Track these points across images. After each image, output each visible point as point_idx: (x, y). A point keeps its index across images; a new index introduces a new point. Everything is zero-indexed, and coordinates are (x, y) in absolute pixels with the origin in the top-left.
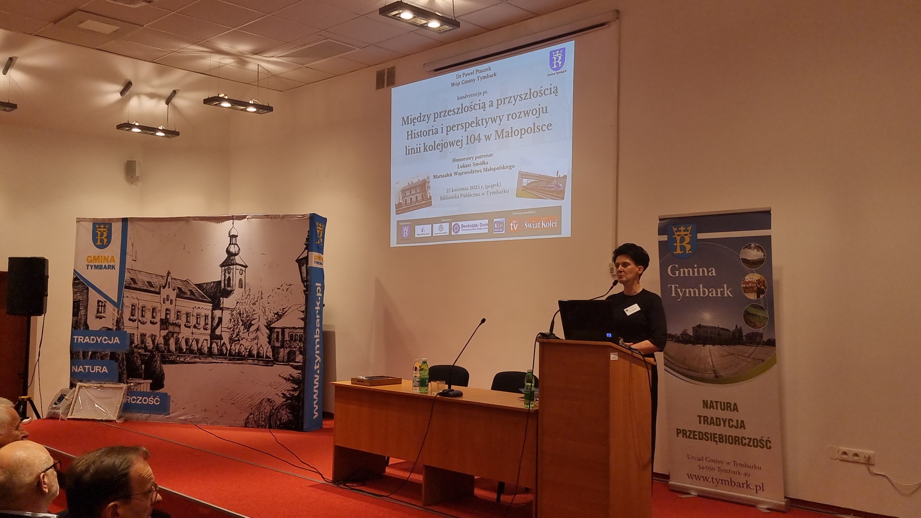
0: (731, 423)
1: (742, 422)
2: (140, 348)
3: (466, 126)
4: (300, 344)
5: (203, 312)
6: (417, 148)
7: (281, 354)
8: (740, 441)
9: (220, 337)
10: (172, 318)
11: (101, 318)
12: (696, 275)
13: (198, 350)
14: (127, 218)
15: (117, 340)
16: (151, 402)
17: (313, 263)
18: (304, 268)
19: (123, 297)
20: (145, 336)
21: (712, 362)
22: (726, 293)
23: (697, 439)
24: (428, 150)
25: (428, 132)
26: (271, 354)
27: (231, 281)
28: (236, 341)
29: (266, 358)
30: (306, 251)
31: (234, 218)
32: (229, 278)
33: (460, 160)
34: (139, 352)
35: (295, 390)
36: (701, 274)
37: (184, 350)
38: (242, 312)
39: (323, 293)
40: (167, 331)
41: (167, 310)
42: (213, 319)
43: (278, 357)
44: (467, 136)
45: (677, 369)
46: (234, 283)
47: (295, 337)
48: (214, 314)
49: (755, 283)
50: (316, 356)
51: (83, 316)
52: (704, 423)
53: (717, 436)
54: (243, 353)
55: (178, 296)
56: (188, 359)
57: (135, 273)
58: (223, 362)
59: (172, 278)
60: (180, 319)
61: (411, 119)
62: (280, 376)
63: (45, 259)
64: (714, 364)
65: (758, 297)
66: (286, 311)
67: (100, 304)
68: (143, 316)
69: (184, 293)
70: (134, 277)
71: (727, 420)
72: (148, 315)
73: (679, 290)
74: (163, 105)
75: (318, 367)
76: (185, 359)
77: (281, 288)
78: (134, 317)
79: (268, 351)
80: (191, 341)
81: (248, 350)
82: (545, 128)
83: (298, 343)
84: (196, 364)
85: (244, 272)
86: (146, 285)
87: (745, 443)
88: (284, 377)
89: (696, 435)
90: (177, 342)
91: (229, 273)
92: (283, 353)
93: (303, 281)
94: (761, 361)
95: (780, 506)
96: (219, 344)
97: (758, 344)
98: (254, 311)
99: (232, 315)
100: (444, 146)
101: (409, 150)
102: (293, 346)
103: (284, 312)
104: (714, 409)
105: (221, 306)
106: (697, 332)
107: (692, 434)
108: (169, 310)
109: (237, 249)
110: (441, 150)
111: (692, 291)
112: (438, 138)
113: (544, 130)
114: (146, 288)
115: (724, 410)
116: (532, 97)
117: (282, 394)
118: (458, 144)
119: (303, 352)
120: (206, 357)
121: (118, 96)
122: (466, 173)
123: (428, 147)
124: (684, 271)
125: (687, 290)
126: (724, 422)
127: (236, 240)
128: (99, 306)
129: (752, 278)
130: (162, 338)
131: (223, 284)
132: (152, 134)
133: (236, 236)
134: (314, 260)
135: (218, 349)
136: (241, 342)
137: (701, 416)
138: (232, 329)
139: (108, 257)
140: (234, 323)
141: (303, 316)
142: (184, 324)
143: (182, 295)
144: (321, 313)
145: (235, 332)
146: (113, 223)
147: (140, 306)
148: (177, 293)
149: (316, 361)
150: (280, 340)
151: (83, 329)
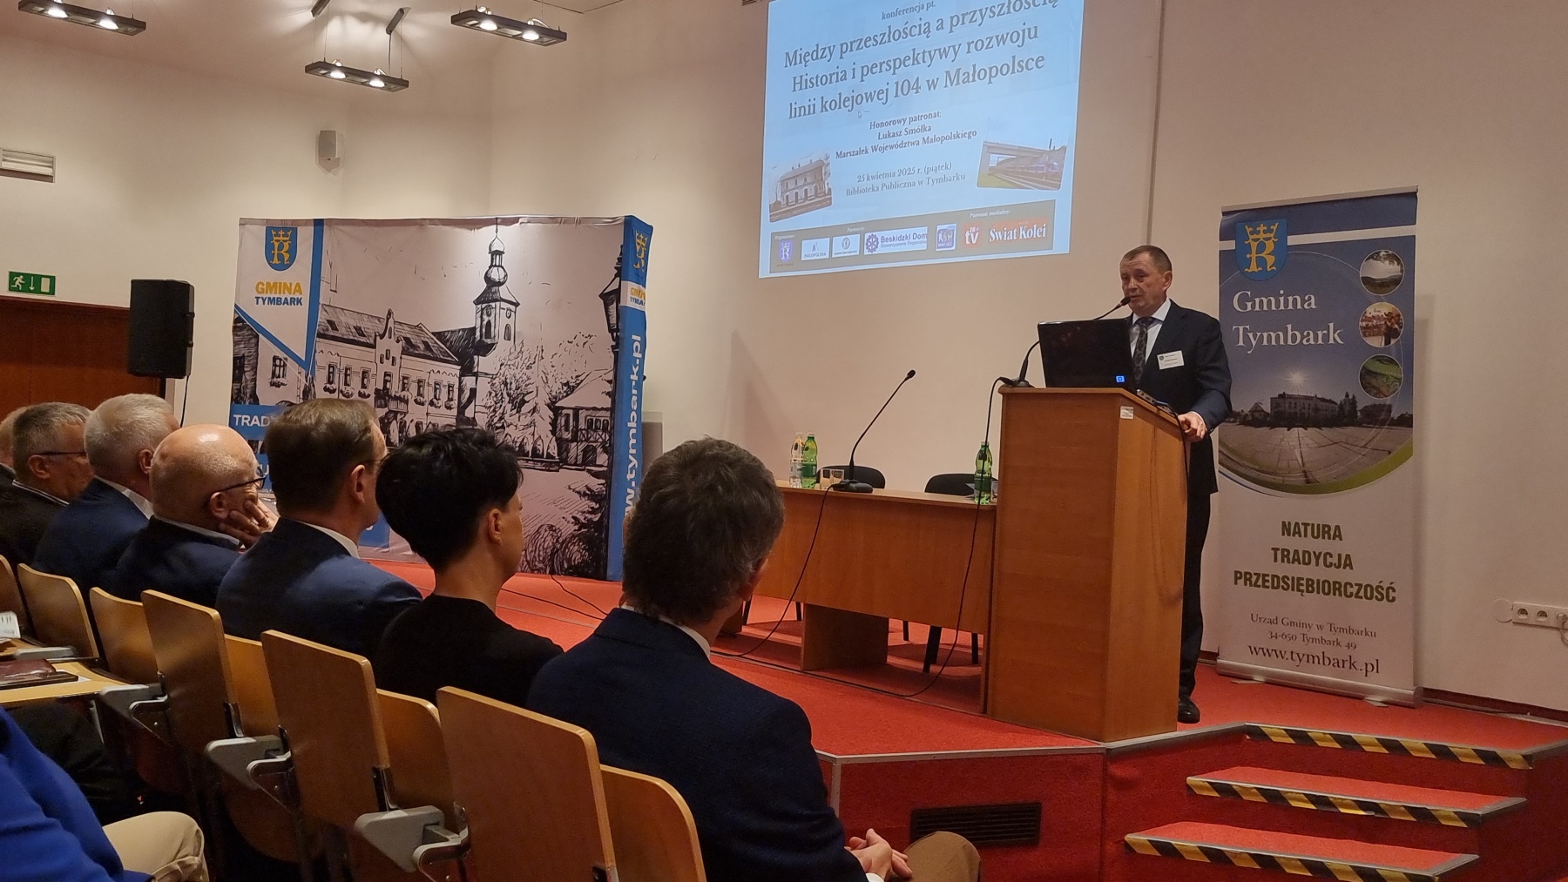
0: (1329, 560)
1: (1348, 556)
3: (894, 65)
4: (603, 436)
5: (445, 380)
6: (809, 106)
7: (573, 453)
8: (1342, 589)
10: (395, 388)
11: (279, 386)
12: (1282, 307)
14: (322, 220)
17: (628, 300)
18: (613, 308)
19: (315, 351)
21: (1302, 457)
22: (1331, 338)
23: (1268, 587)
24: (828, 108)
25: (829, 77)
26: (556, 452)
27: (492, 329)
28: (497, 428)
29: (547, 458)
30: (618, 279)
31: (499, 221)
32: (489, 322)
33: (882, 125)
35: (594, 511)
36: (1290, 307)
38: (508, 381)
39: (643, 352)
40: (386, 410)
41: (386, 374)
42: (461, 391)
43: (567, 457)
44: (897, 83)
45: (1240, 469)
46: (496, 332)
47: (596, 423)
48: (464, 383)
49: (1385, 319)
50: (631, 457)
51: (248, 383)
52: (1283, 561)
53: (1304, 582)
55: (405, 352)
57: (335, 311)
59: (395, 322)
60: (408, 390)
61: (801, 55)
62: (570, 488)
63: (189, 285)
64: (1305, 460)
65: (1388, 342)
66: (582, 381)
67: (278, 362)
68: (346, 384)
69: (415, 347)
70: (333, 320)
71: (1322, 556)
72: (356, 382)
73: (1251, 335)
74: (381, 35)
75: (633, 476)
77: (575, 342)
78: (333, 385)
79: (551, 446)
81: (518, 446)
82: (1032, 64)
83: (600, 433)
85: (513, 313)
86: (352, 332)
87: (1352, 594)
88: (577, 490)
89: (1268, 581)
90: (402, 427)
91: (489, 315)
92: (575, 450)
93: (611, 331)
94: (1387, 452)
95: (1407, 697)
97: (1383, 423)
98: (528, 379)
99: (493, 385)
100: (856, 100)
101: (795, 109)
102: (592, 439)
103: (578, 382)
104: (1300, 536)
105: (475, 370)
106: (1278, 405)
107: (1261, 578)
108: (389, 375)
109: (502, 277)
110: (850, 108)
111: (1273, 335)
112: (845, 89)
113: (1030, 68)
114: (351, 338)
115: (1318, 537)
116: (1012, 10)
117: (573, 517)
118: (880, 97)
119: (608, 450)
121: (307, 17)
122: (892, 147)
123: (828, 104)
124: (1261, 302)
125: (1265, 335)
126: (1317, 558)
127: (501, 260)
128: (275, 365)
129: (1379, 311)
131: (478, 334)
132: (363, 83)
133: (500, 253)
134: (629, 295)
136: (507, 430)
137: (1278, 549)
138: (492, 409)
139: (291, 284)
140: (495, 399)
141: (610, 390)
142: (414, 398)
143: (411, 350)
144: (639, 387)
145: (497, 414)
146: (299, 228)
147: (342, 368)
148: (403, 347)
149: (630, 466)
150: (571, 429)
151: (250, 403)
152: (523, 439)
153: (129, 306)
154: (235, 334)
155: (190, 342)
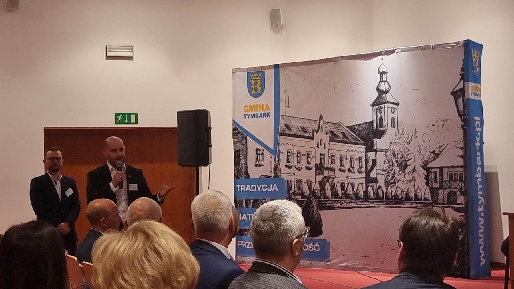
2: (297, 195)
4: (460, 185)
5: (357, 155)
7: (441, 196)
9: (375, 181)
10: (327, 163)
11: (260, 166)
13: (354, 194)
14: (278, 65)
15: (275, 187)
16: (311, 249)
17: (469, 95)
18: (460, 101)
19: (279, 144)
20: (302, 182)
26: (430, 196)
27: (384, 121)
28: (391, 183)
29: (424, 201)
30: (462, 82)
31: (383, 53)
32: (381, 117)
34: (297, 199)
37: (340, 195)
38: (396, 153)
39: (482, 127)
40: (322, 176)
41: (321, 154)
42: (367, 161)
43: (438, 199)
46: (386, 123)
47: (455, 176)
48: (368, 156)
50: (479, 197)
51: (243, 166)
54: (400, 197)
55: (331, 140)
56: (344, 204)
57: (289, 118)
58: (380, 206)
59: (324, 122)
60: (335, 163)
63: (207, 111)
66: (443, 149)
67: (258, 152)
68: (298, 162)
69: (337, 136)
70: (288, 124)
72: (303, 161)
75: (482, 209)
76: (341, 204)
77: (437, 125)
78: (290, 163)
79: (426, 193)
80: (346, 185)
81: (405, 193)
83: (458, 183)
84: (353, 209)
85: (396, 110)
86: (299, 131)
90: (333, 187)
91: (381, 113)
92: (442, 194)
93: (460, 116)
96: (375, 187)
98: (409, 151)
99: (386, 156)
102: (453, 187)
103: (441, 150)
105: (375, 148)
108: (323, 155)
109: (387, 86)
114: (299, 134)
119: (464, 193)
120: (362, 202)
127: (386, 77)
128: (257, 154)
130: (317, 183)
131: (375, 125)
133: (386, 73)
134: (470, 91)
135: (374, 193)
136: (397, 185)
138: (387, 171)
139: (263, 105)
140: (388, 165)
141: (462, 154)
142: (338, 168)
143: (335, 138)
144: (481, 150)
145: (390, 175)
146: (265, 71)
147: (295, 153)
148: (330, 137)
149: (480, 202)
150: (438, 181)
151: (244, 177)
152: (408, 190)
153: (177, 126)
154: (234, 138)
155: (210, 144)
